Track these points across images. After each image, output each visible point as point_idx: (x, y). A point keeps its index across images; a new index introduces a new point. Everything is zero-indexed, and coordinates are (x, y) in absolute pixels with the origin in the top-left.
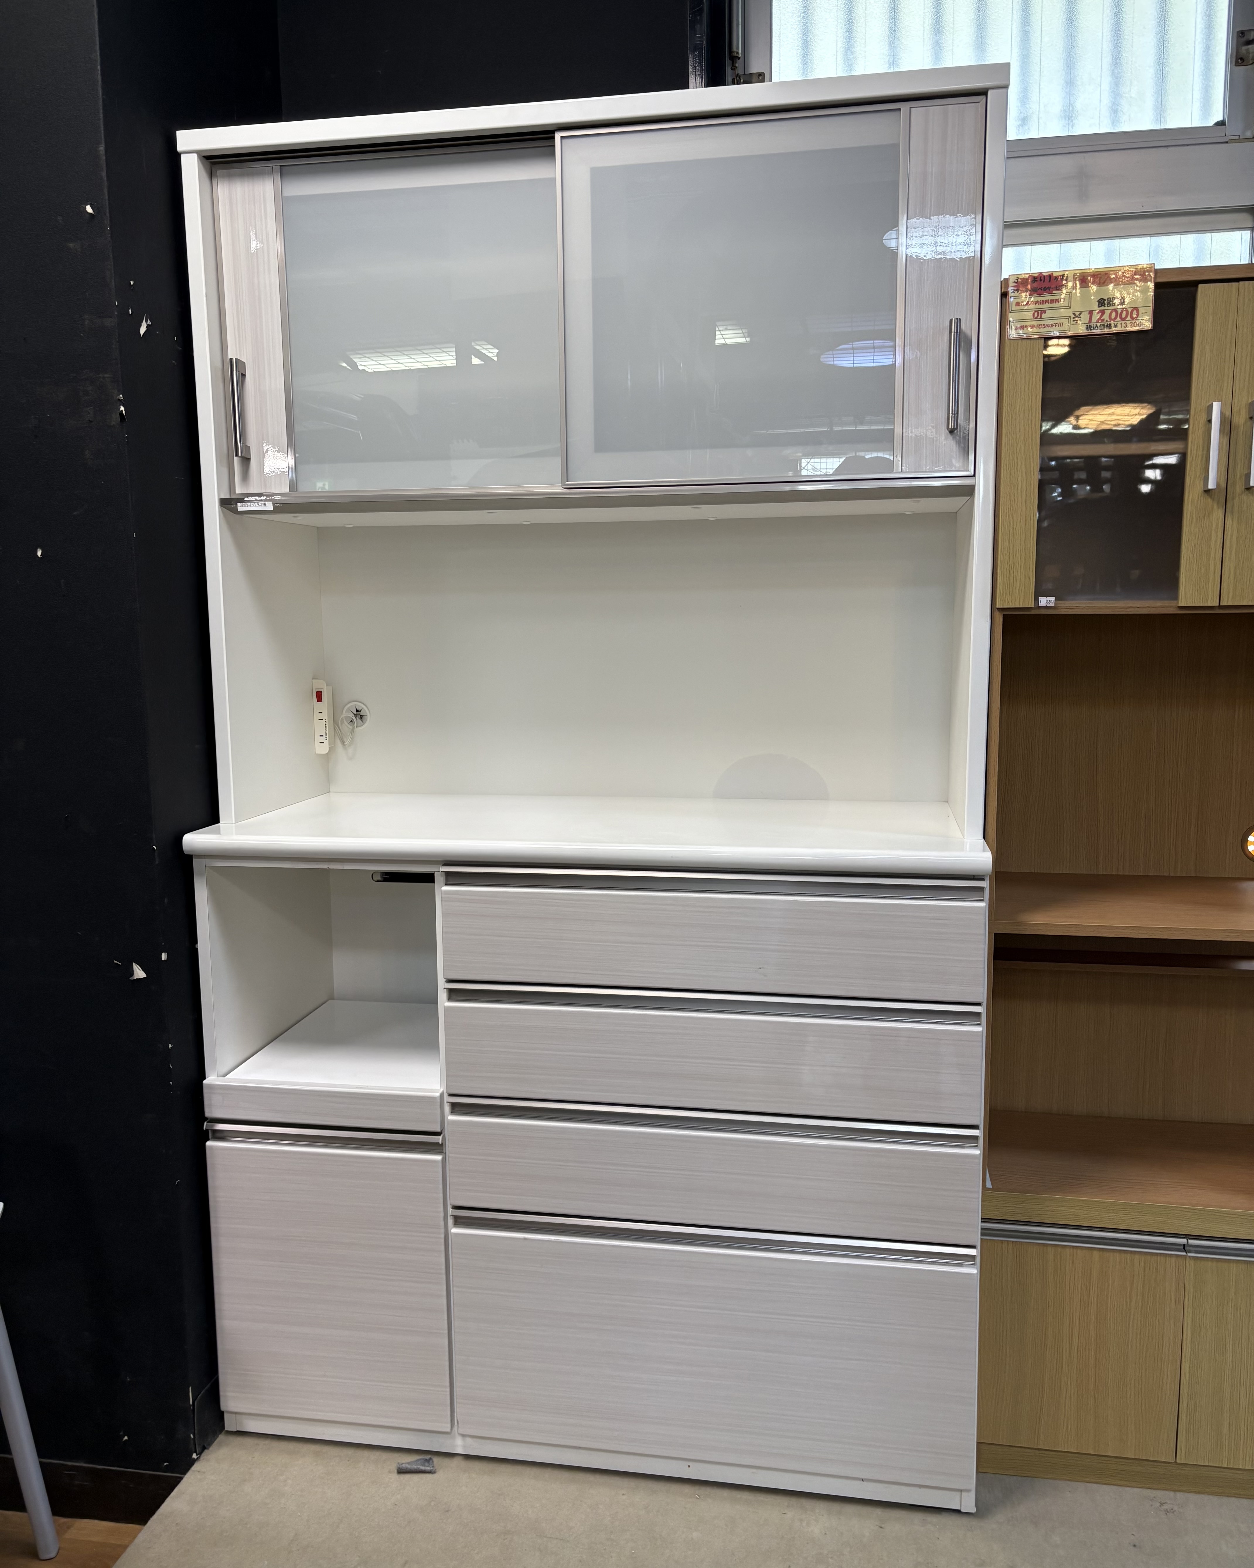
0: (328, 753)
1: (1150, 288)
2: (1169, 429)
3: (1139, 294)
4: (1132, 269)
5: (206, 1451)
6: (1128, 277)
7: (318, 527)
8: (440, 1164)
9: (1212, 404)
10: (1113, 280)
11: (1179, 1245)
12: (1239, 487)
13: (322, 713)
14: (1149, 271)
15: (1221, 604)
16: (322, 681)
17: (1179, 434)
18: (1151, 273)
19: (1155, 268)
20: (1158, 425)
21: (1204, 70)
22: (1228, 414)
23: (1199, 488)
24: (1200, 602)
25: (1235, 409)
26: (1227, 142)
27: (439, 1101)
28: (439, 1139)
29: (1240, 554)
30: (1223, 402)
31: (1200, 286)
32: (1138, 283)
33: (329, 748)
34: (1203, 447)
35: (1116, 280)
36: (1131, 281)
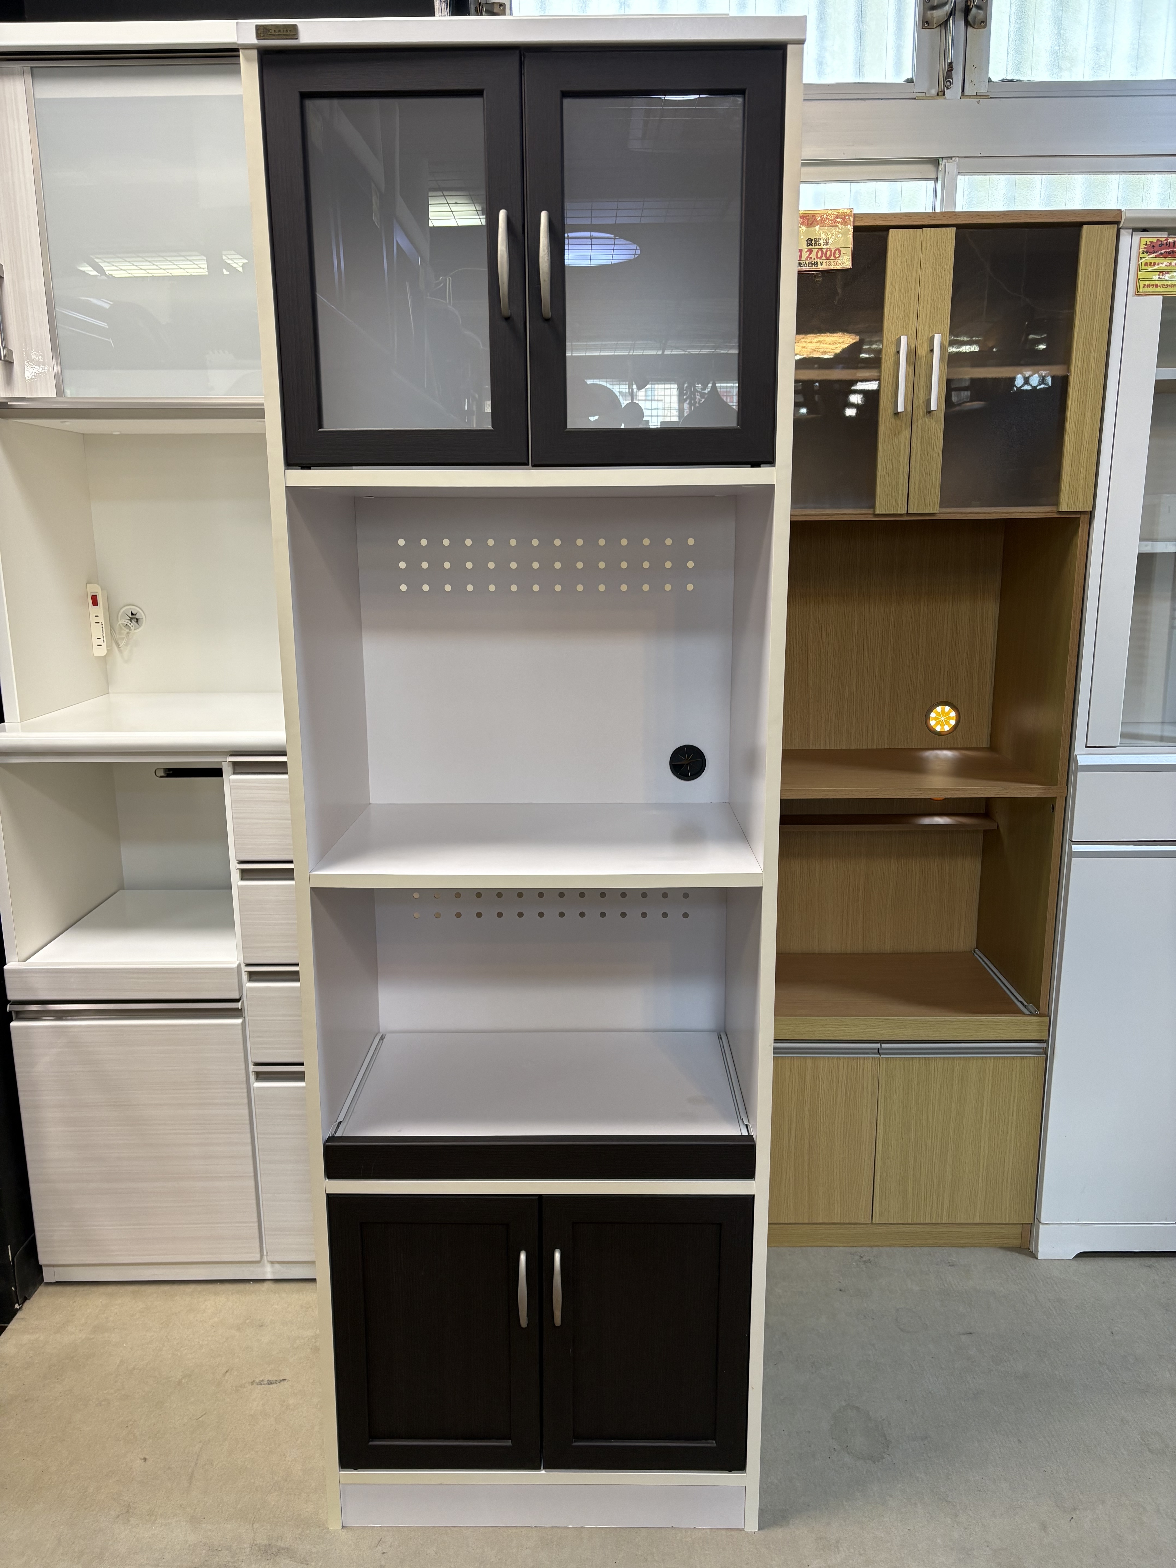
0: (105, 656)
1: (850, 231)
2: (869, 358)
3: (840, 236)
4: (835, 213)
5: (27, 1301)
6: (831, 220)
7: (83, 434)
8: (240, 1027)
9: (900, 337)
10: (819, 222)
11: (874, 1049)
12: (922, 412)
13: (98, 616)
14: (849, 216)
15: (909, 512)
16: (96, 585)
17: (875, 363)
18: (850, 217)
19: (854, 213)
20: (861, 353)
21: (896, 30)
22: (913, 346)
23: (890, 411)
24: (891, 510)
25: (919, 342)
26: (915, 99)
27: (236, 971)
28: (239, 1005)
29: (923, 469)
30: (909, 336)
31: (891, 230)
32: (840, 226)
33: (107, 650)
34: (893, 376)
35: (821, 222)
36: (834, 224)
